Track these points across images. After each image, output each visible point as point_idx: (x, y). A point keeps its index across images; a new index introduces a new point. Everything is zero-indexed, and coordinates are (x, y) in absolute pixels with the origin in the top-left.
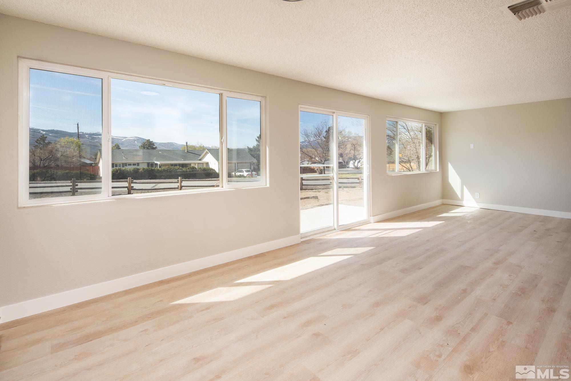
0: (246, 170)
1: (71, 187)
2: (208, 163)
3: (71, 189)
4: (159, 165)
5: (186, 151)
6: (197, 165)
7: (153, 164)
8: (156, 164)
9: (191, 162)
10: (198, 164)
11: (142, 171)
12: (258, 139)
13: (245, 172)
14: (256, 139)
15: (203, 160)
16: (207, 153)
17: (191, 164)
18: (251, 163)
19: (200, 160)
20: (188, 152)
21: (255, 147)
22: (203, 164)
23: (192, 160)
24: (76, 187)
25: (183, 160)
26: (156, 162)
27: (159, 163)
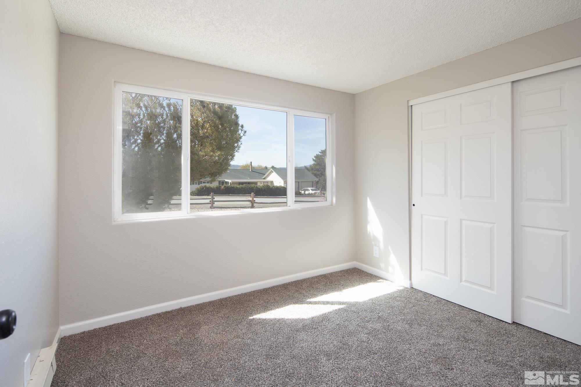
0: (312, 188)
1: (210, 200)
2: (273, 181)
3: (210, 201)
4: (230, 183)
5: (250, 170)
6: (262, 183)
7: (224, 182)
8: (227, 183)
9: (257, 181)
10: (264, 182)
11: (224, 189)
12: (315, 159)
13: (310, 190)
14: (313, 159)
15: (267, 179)
16: (272, 172)
17: (257, 183)
18: (313, 182)
19: (264, 179)
20: (252, 171)
21: (311, 166)
22: (268, 182)
23: (257, 179)
24: (214, 200)
25: (249, 179)
26: (226, 180)
27: (230, 181)
